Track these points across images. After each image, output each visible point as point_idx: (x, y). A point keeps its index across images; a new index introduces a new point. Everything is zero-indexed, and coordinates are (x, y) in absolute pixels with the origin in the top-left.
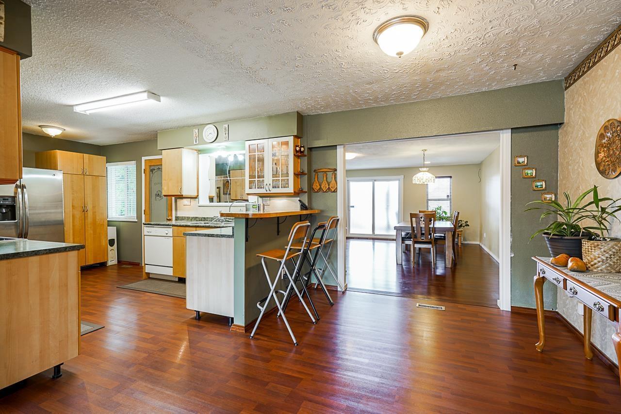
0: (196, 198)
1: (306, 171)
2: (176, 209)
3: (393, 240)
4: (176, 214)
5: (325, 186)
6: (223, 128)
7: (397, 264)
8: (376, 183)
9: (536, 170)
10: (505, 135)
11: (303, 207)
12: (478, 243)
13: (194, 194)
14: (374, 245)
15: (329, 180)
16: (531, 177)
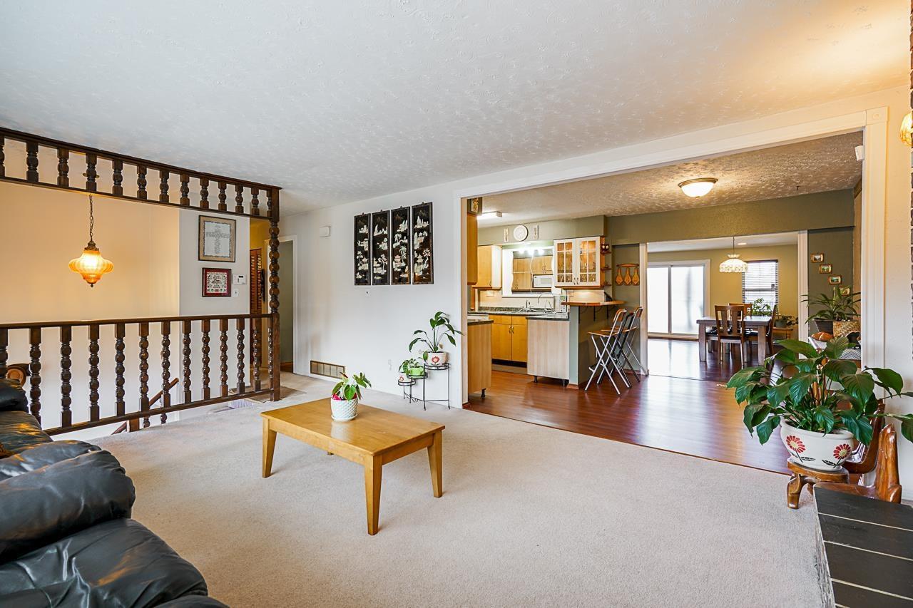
0: (499, 290)
1: (610, 267)
2: (479, 300)
3: (696, 340)
4: (479, 304)
5: (628, 280)
6: (532, 228)
7: (700, 361)
8: (672, 268)
9: (832, 266)
10: (802, 235)
11: (608, 299)
13: (499, 286)
14: (670, 344)
15: (632, 274)
16: (827, 272)
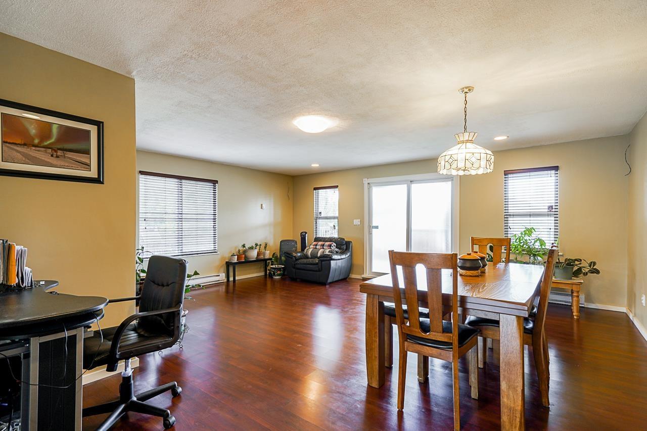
8: (414, 186)
12: (623, 309)
